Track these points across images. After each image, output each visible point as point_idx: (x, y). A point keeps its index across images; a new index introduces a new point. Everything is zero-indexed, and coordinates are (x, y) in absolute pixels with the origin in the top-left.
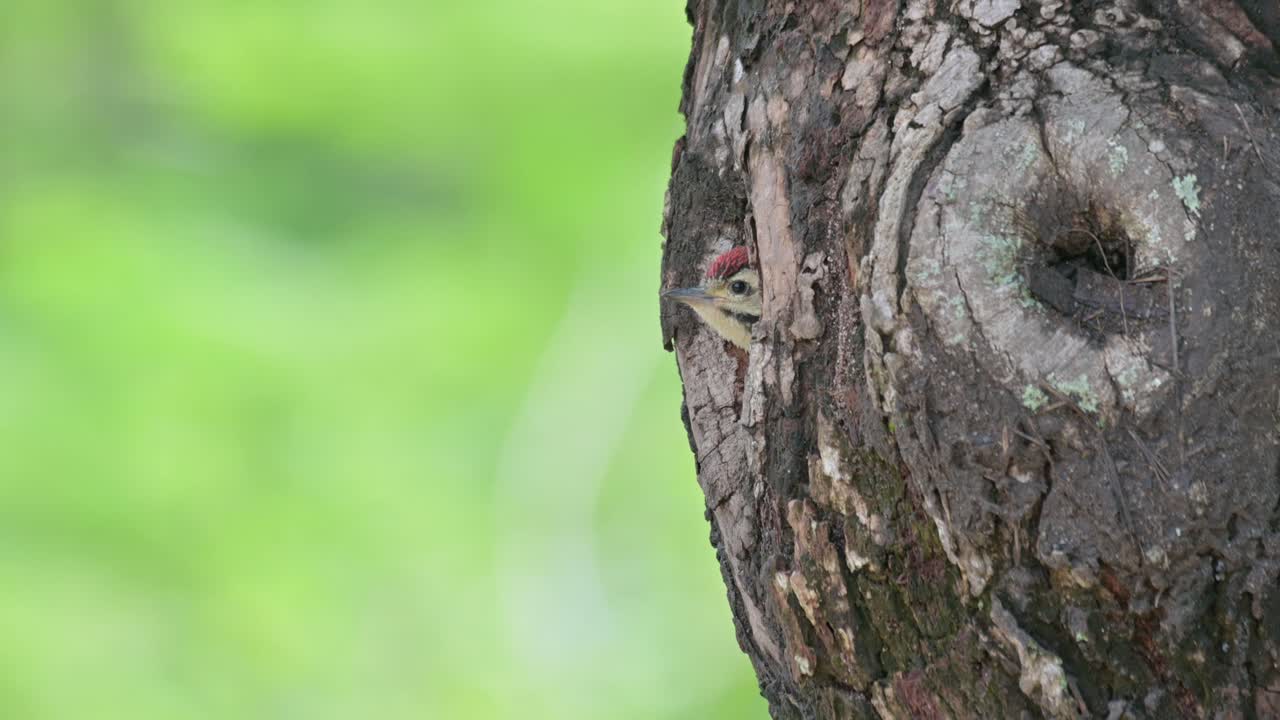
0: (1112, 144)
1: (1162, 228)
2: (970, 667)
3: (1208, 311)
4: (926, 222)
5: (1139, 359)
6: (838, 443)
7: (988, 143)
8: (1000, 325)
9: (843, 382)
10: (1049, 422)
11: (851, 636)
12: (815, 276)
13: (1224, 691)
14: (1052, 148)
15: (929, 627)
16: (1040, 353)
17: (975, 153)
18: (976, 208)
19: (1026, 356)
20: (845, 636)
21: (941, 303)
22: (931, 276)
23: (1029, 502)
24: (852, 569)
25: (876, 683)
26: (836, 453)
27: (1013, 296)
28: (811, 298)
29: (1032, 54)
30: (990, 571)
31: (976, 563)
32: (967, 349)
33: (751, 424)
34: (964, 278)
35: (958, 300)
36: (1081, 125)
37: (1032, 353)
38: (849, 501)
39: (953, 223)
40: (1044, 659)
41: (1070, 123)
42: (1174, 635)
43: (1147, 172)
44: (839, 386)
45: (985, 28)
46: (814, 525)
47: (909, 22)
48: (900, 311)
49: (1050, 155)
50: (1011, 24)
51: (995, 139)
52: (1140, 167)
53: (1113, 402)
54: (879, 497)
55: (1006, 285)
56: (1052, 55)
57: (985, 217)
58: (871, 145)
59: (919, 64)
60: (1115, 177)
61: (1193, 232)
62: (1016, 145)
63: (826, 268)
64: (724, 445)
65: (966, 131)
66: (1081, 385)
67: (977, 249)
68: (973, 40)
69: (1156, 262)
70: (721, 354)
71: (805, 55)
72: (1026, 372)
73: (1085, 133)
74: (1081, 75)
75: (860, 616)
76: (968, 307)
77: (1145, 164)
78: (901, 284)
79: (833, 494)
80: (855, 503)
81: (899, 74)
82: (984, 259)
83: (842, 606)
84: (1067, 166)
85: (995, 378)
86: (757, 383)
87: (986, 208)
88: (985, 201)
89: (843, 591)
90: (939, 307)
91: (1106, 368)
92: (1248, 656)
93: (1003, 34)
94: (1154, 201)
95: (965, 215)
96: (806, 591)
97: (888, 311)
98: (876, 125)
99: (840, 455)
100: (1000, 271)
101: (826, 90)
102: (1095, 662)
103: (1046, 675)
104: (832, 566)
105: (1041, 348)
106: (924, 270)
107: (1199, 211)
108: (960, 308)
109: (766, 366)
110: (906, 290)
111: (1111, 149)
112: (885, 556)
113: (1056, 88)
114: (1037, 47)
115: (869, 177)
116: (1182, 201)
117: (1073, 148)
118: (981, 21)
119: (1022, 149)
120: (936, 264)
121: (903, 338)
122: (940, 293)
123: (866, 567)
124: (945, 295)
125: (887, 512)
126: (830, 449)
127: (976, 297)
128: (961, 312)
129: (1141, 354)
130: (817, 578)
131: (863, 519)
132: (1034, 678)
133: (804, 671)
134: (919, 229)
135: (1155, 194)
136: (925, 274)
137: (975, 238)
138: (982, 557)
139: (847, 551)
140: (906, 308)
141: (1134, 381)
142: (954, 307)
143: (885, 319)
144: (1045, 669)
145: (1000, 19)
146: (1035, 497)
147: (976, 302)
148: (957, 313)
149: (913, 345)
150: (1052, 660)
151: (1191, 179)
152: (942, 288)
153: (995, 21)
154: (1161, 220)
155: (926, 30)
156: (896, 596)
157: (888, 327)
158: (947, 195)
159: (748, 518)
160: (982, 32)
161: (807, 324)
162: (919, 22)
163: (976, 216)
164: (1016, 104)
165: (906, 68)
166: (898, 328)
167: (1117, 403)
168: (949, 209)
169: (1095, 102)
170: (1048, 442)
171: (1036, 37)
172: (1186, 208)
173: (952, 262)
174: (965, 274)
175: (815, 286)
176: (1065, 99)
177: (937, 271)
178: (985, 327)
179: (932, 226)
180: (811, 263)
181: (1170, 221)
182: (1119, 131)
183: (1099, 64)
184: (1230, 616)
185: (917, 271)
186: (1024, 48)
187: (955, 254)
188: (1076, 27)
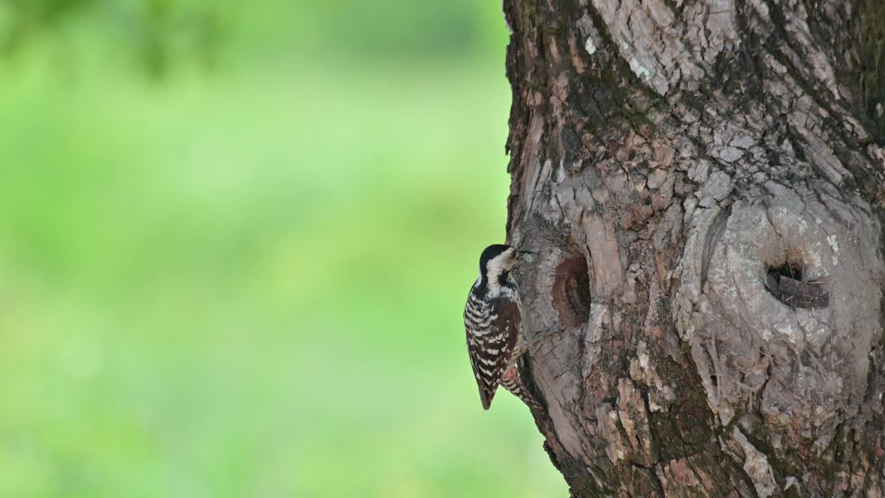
0: (800, 219)
1: (822, 259)
2: (713, 459)
3: (844, 298)
4: (718, 252)
5: (813, 319)
6: (648, 352)
7: (744, 217)
8: (753, 301)
9: (650, 324)
10: (774, 347)
11: (649, 442)
12: (637, 274)
13: (839, 475)
14: (773, 220)
15: (691, 439)
16: (770, 314)
17: (740, 221)
18: (742, 247)
19: (764, 316)
20: (646, 441)
21: (725, 290)
22: (721, 277)
23: (760, 383)
24: (652, 411)
25: (659, 464)
26: (647, 358)
27: (758, 288)
28: (634, 285)
29: (754, 176)
30: (733, 414)
31: (727, 411)
32: (737, 312)
33: (594, 341)
34: (737, 280)
35: (733, 289)
36: (785, 210)
37: (767, 314)
38: (653, 379)
39: (732, 253)
40: (759, 456)
41: (780, 209)
42: (821, 448)
43: (816, 233)
44: (648, 326)
45: (729, 163)
46: (634, 390)
47: (683, 159)
48: (702, 292)
49: (772, 223)
50: (741, 162)
51: (747, 214)
52: (813, 231)
53: (802, 339)
54: (669, 378)
55: (756, 283)
56: (764, 177)
57: (746, 251)
58: (672, 214)
59: (693, 178)
60: (801, 234)
61: (836, 262)
62: (757, 218)
63: (642, 271)
64: (556, 350)
65: (733, 210)
66: (788, 330)
67: (743, 265)
68: (722, 168)
69: (819, 275)
70: (550, 308)
71: (621, 171)
72: (764, 323)
73: (787, 213)
74: (778, 186)
75: (654, 432)
76: (739, 293)
77: (815, 229)
78: (704, 280)
79: (644, 375)
80: (655, 381)
81: (682, 182)
82: (746, 270)
83: (646, 428)
84: (780, 228)
85: (750, 326)
86: (599, 323)
87: (746, 247)
88: (746, 243)
89: (647, 421)
90: (724, 292)
91: (798, 323)
92: (850, 459)
93: (737, 166)
94: (819, 247)
95: (738, 250)
96: (628, 420)
97: (696, 292)
98: (673, 206)
99: (650, 358)
100: (753, 276)
101: (640, 188)
102: (781, 458)
103: (758, 465)
104: (642, 409)
105: (771, 312)
106: (717, 275)
107: (839, 252)
108: (735, 292)
109: (604, 315)
110: (707, 283)
111: (799, 222)
112: (671, 406)
113: (770, 192)
114: (756, 172)
115: (671, 230)
116: (831, 247)
117: (782, 220)
118: (725, 159)
119: (760, 220)
120: (723, 272)
121: (704, 306)
122: (725, 285)
123: (659, 410)
124: (727, 286)
125: (674, 385)
126: (644, 355)
127: (743, 288)
128: (735, 295)
129: (813, 317)
130: (634, 416)
131: (660, 388)
132: (752, 464)
133: (620, 457)
134: (715, 255)
135: (819, 244)
136: (718, 276)
137: (741, 260)
138: (730, 408)
139: (650, 402)
140: (706, 290)
141: (812, 329)
142: (731, 292)
143: (694, 296)
144: (759, 461)
145: (736, 159)
146: (763, 382)
147: (742, 290)
148: (733, 295)
149: (708, 309)
150: (763, 457)
151: (834, 237)
152: (726, 283)
153: (733, 160)
154: (822, 256)
155: (693, 162)
156: (674, 423)
157: (696, 300)
158: (729, 240)
159: (577, 385)
160: (726, 164)
161: (630, 296)
162: (689, 159)
163: (742, 250)
164: (753, 199)
165: (686, 180)
166: (701, 300)
167: (804, 340)
168: (730, 247)
169: (789, 199)
170: (772, 356)
171: (755, 168)
172: (833, 251)
173: (731, 271)
174: (737, 276)
175: (636, 279)
176: (776, 198)
177: (724, 275)
178: (747, 302)
179: (721, 254)
180: (633, 268)
181: (826, 255)
182: (801, 214)
183: (787, 182)
184: (845, 440)
185: (714, 274)
186: (749, 173)
187: (733, 268)
188: (771, 164)
